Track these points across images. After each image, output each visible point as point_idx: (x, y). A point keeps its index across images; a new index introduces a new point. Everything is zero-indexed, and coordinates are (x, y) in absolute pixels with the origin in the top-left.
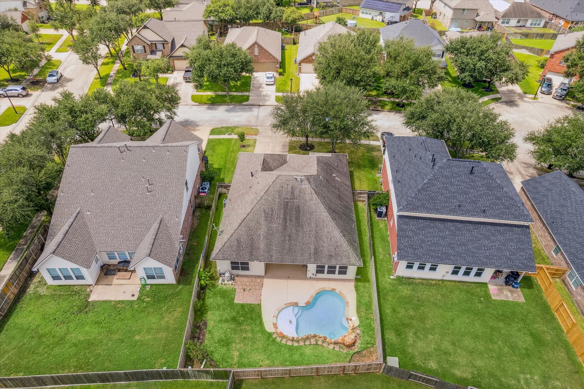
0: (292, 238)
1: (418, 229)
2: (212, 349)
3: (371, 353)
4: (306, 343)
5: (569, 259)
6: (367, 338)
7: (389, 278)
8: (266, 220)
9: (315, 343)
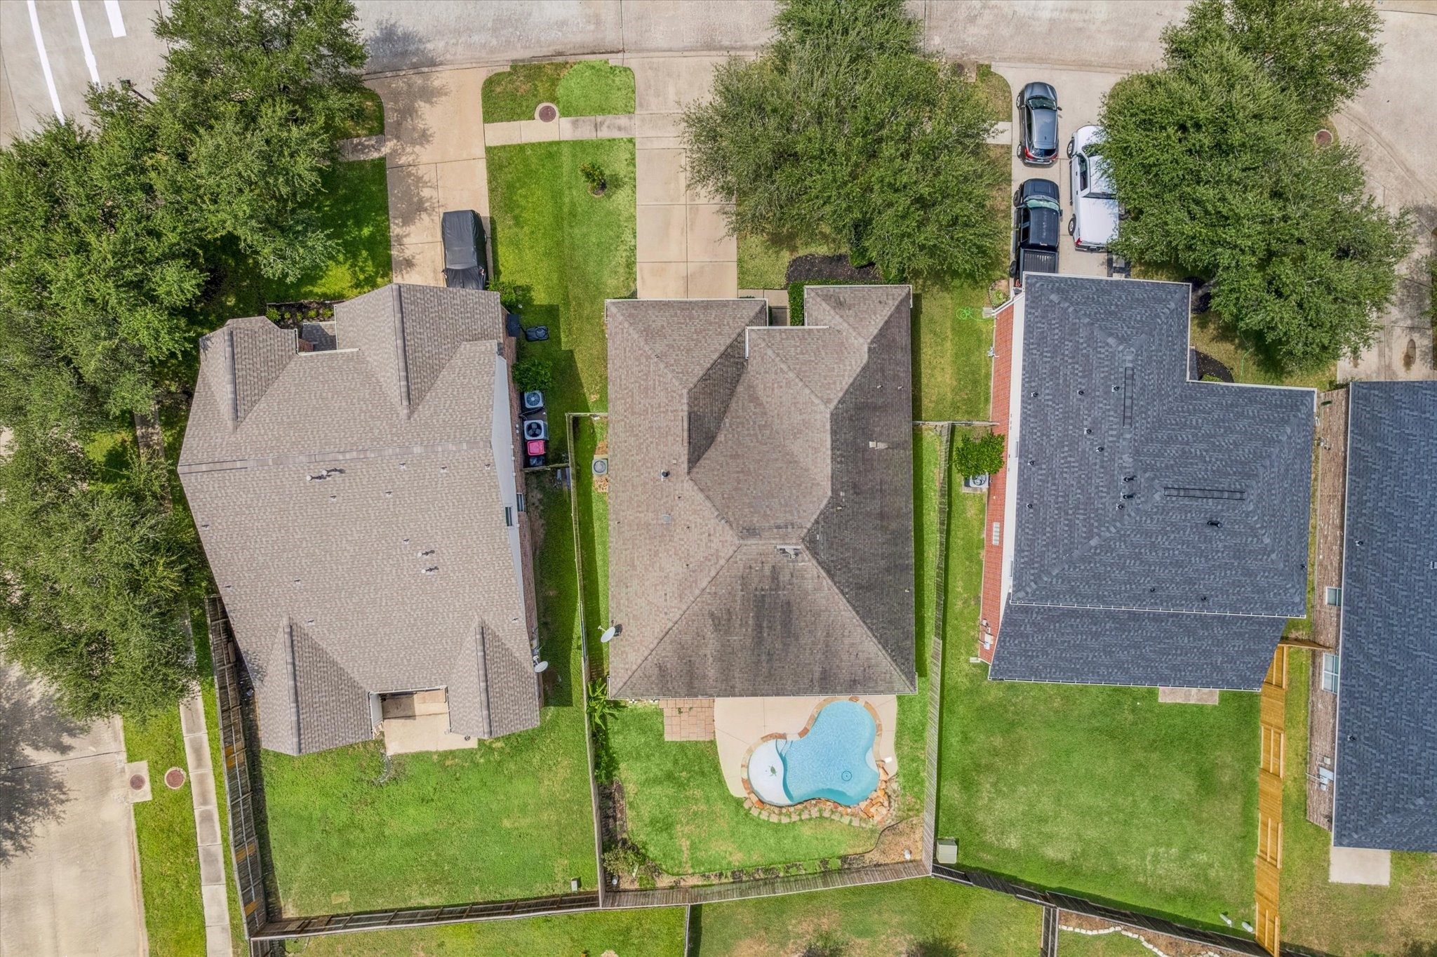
0: (775, 657)
1: (1047, 620)
2: (643, 837)
3: (912, 827)
4: (803, 817)
5: (1344, 647)
6: (910, 799)
7: (967, 661)
8: (716, 631)
9: (818, 815)
